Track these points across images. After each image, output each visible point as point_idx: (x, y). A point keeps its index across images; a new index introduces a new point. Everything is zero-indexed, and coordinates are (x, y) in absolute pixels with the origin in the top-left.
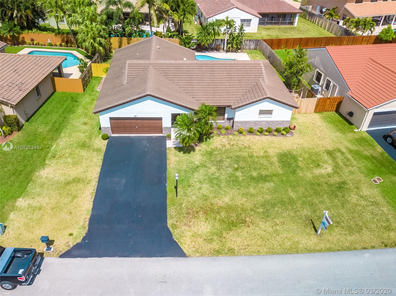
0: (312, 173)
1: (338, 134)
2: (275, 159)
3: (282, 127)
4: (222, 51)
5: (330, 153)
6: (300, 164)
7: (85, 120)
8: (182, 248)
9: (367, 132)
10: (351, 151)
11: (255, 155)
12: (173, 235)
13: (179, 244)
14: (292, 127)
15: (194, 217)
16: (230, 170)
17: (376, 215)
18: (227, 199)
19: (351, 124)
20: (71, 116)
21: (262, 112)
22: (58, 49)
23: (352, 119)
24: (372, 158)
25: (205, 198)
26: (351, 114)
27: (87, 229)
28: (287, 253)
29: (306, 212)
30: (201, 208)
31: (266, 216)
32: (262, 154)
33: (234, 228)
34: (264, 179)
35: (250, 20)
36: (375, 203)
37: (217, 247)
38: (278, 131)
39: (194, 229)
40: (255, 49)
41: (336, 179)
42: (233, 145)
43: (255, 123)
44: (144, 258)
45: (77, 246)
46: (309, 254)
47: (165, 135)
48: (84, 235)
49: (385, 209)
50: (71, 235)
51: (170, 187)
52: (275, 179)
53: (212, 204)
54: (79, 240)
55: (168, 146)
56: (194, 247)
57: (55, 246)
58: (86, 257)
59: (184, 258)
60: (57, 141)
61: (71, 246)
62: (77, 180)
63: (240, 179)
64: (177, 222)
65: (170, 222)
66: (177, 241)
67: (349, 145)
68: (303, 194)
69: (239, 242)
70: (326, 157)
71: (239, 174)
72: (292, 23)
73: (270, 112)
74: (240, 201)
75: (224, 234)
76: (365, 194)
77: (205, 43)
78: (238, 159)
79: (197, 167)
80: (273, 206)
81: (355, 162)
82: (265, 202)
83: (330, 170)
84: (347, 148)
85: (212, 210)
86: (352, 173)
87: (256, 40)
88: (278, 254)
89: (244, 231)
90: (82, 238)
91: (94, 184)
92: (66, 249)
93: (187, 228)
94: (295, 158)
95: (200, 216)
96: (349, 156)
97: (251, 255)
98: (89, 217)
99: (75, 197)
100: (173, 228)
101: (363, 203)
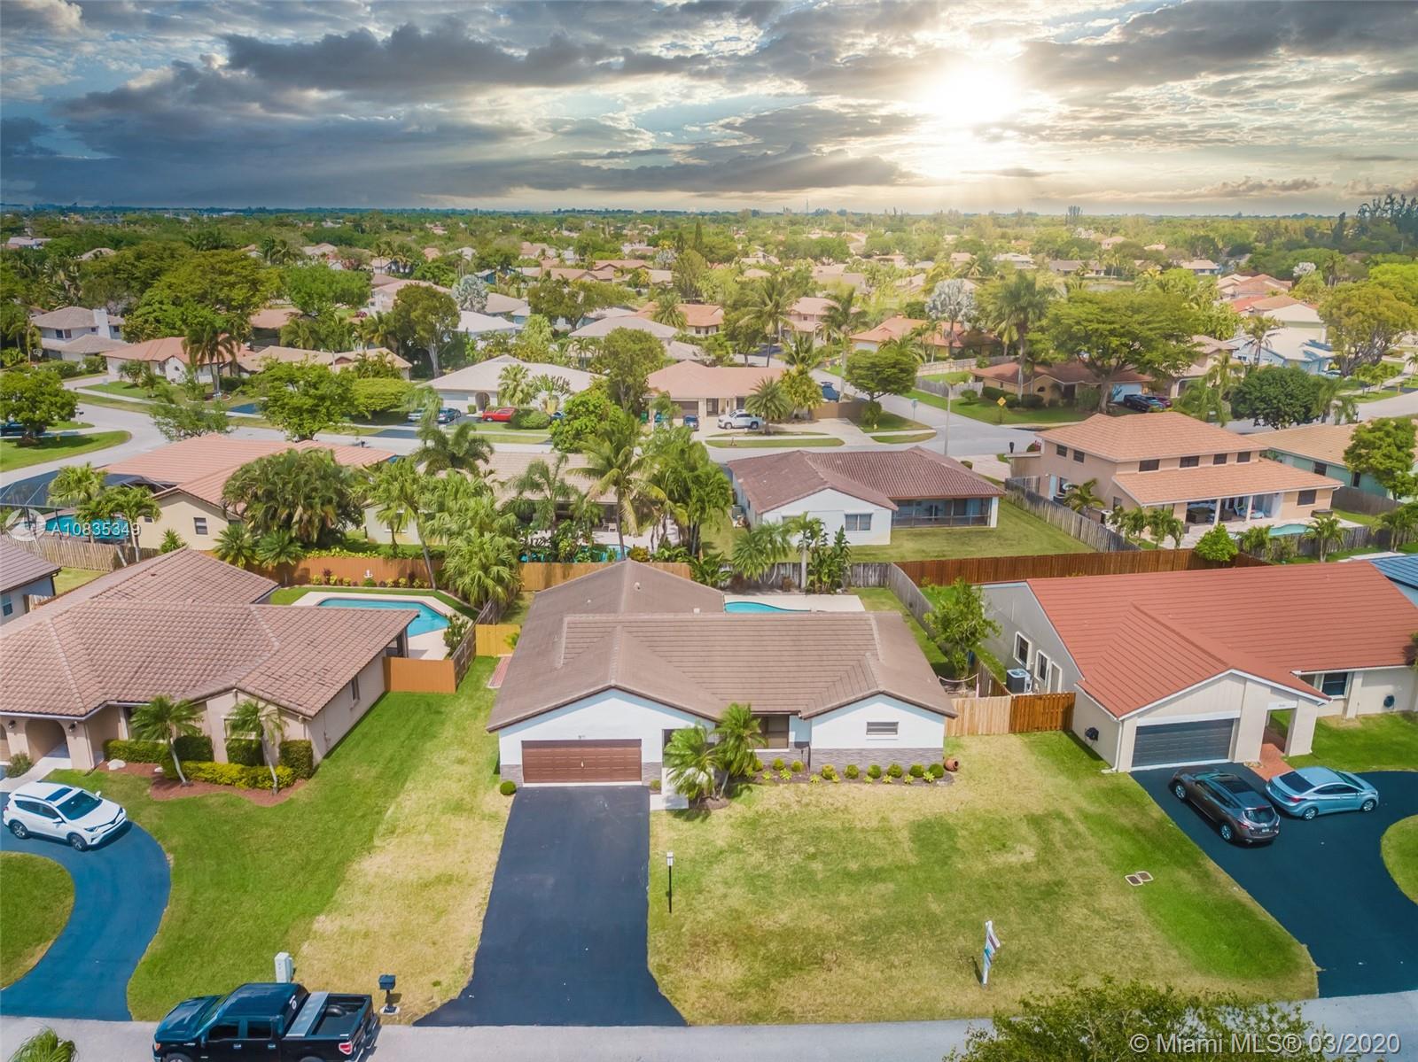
0: (987, 863)
1: (1062, 780)
2: (904, 835)
3: (924, 764)
4: (797, 592)
5: (1035, 821)
6: (961, 843)
7: (461, 754)
8: (679, 1009)
9: (1134, 774)
10: (1086, 817)
11: (859, 826)
12: (660, 985)
13: (672, 1001)
14: (950, 763)
15: (708, 951)
16: (797, 858)
17: (1123, 947)
18: (784, 917)
19: (1096, 757)
20: (429, 745)
21: (874, 727)
22: (390, 593)
23: (1098, 747)
24: (1136, 831)
25: (736, 915)
26: (1094, 733)
27: (471, 972)
28: (908, 1020)
29: (963, 942)
30: (725, 934)
31: (870, 949)
32: (874, 824)
33: (796, 974)
34: (875, 876)
35: (870, 516)
36: (1127, 925)
37: (755, 1008)
38: (916, 773)
39: (708, 975)
40: (880, 586)
41: (1044, 875)
42: (808, 805)
43: (860, 752)
44: (595, 1028)
45: (451, 1005)
46: (957, 1022)
47: (647, 784)
48: (465, 985)
49: (1145, 937)
50: (436, 984)
51: (655, 893)
52: (899, 876)
53: (750, 927)
54: (455, 994)
55: (652, 808)
56: (704, 1007)
57: (403, 1004)
58: (471, 1024)
59: (682, 1028)
60: (398, 799)
61: (439, 1004)
62: (446, 880)
63: (820, 876)
64: (669, 960)
65: (653, 961)
66: (667, 996)
67: (1084, 804)
68: (961, 905)
69: (803, 999)
70: (1024, 829)
71: (816, 866)
72: (983, 520)
73: (891, 727)
74: (816, 920)
75: (774, 984)
76: (1106, 906)
77: (753, 572)
78: (817, 835)
79: (721, 853)
80: (889, 929)
81: (1092, 840)
82: (870, 921)
83: (1029, 855)
84: (1079, 810)
85: (749, 939)
86: (1080, 862)
87: (880, 564)
88: (888, 1021)
89: (818, 978)
90: (460, 990)
91: (486, 886)
92: (427, 1010)
93: (692, 973)
94: (949, 831)
95: (722, 949)
96: (1081, 828)
97: (830, 1023)
98: (474, 950)
99: (441, 913)
100: (659, 971)
101: (1097, 923)
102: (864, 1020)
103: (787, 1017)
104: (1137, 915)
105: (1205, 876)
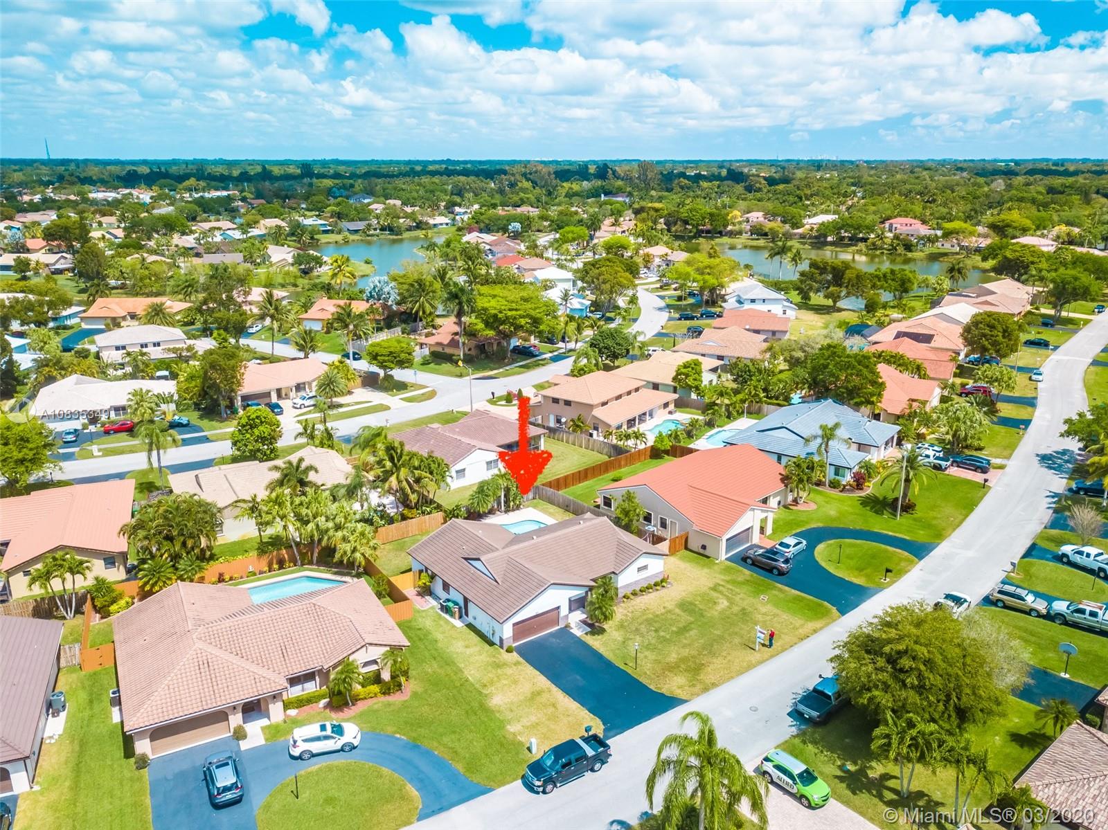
0: (716, 610)
1: (706, 570)
2: (677, 611)
3: (658, 580)
5: (714, 589)
6: (701, 607)
8: (679, 697)
9: (726, 559)
10: (728, 582)
11: (659, 613)
12: (664, 693)
13: (674, 696)
14: (666, 576)
15: (665, 677)
16: (653, 634)
19: (710, 558)
21: (639, 569)
23: (707, 553)
24: (747, 582)
25: (657, 662)
26: (704, 547)
27: (597, 719)
28: (749, 670)
29: (737, 640)
30: (663, 669)
31: (713, 654)
32: (663, 610)
33: (700, 671)
34: (685, 629)
36: (777, 615)
37: (702, 686)
38: (656, 585)
39: (675, 683)
41: (736, 609)
42: (632, 612)
43: (636, 583)
45: (606, 730)
47: (565, 625)
48: (601, 723)
49: (785, 616)
52: (693, 626)
53: (667, 663)
54: (602, 727)
55: (576, 635)
56: (686, 693)
58: (622, 732)
60: (466, 672)
62: (537, 693)
63: (668, 637)
64: (657, 685)
65: (652, 687)
66: (671, 695)
67: (722, 577)
68: (724, 628)
69: (713, 677)
70: (715, 594)
71: (662, 634)
73: (645, 567)
74: (685, 652)
75: (698, 677)
76: (764, 611)
78: (649, 622)
79: (624, 641)
80: (711, 645)
81: (738, 590)
82: (702, 645)
83: (726, 603)
84: (723, 580)
85: (673, 667)
86: (742, 599)
88: (745, 672)
89: (709, 669)
90: (602, 725)
93: (669, 685)
94: (691, 603)
95: (668, 674)
96: (730, 586)
97: (729, 681)
98: (586, 710)
99: (554, 705)
100: (658, 689)
101: (769, 618)
102: (738, 675)
103: (714, 685)
104: (776, 611)
105: (780, 590)
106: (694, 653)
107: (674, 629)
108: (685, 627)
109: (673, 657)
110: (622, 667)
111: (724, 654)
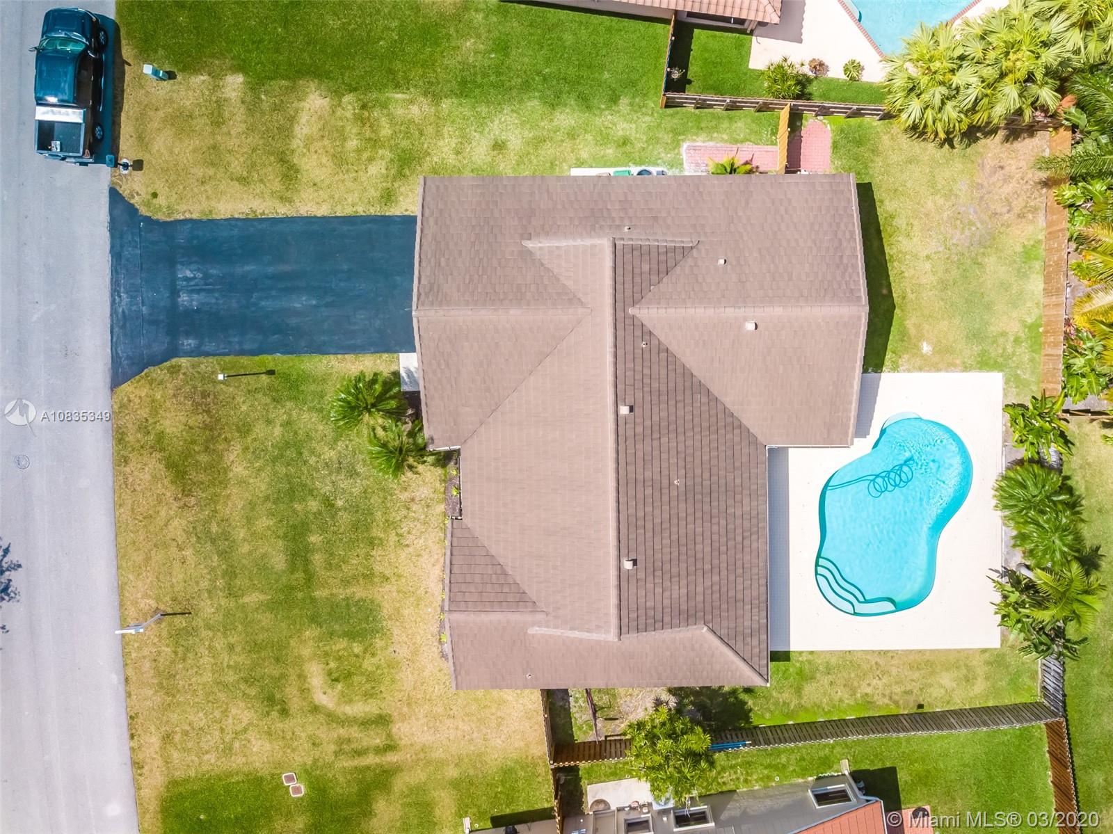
2: (357, 592)
8: (128, 383)
13: (138, 377)
17: (199, 735)
18: (240, 469)
33: (172, 473)
39: (168, 404)
50: (155, 195)
51: (272, 360)
52: (298, 576)
53: (227, 440)
54: (144, 211)
56: (130, 401)
59: (109, 385)
61: (132, 201)
64: (184, 374)
65: (184, 361)
66: (142, 374)
69: (141, 476)
70: (363, 706)
71: (314, 505)
74: (236, 494)
75: (158, 454)
76: (253, 741)
78: (361, 512)
81: (349, 763)
82: (234, 541)
83: (322, 699)
84: (398, 770)
85: (213, 439)
86: (315, 741)
89: (168, 490)
90: (148, 214)
92: (126, 194)
93: (171, 392)
95: (200, 416)
96: (369, 760)
98: (195, 217)
100: (172, 367)
103: (120, 460)
104: (239, 761)
106: (225, 510)
107: (314, 539)
108: (307, 562)
109: (237, 463)
110: (269, 360)
111: (188, 552)
